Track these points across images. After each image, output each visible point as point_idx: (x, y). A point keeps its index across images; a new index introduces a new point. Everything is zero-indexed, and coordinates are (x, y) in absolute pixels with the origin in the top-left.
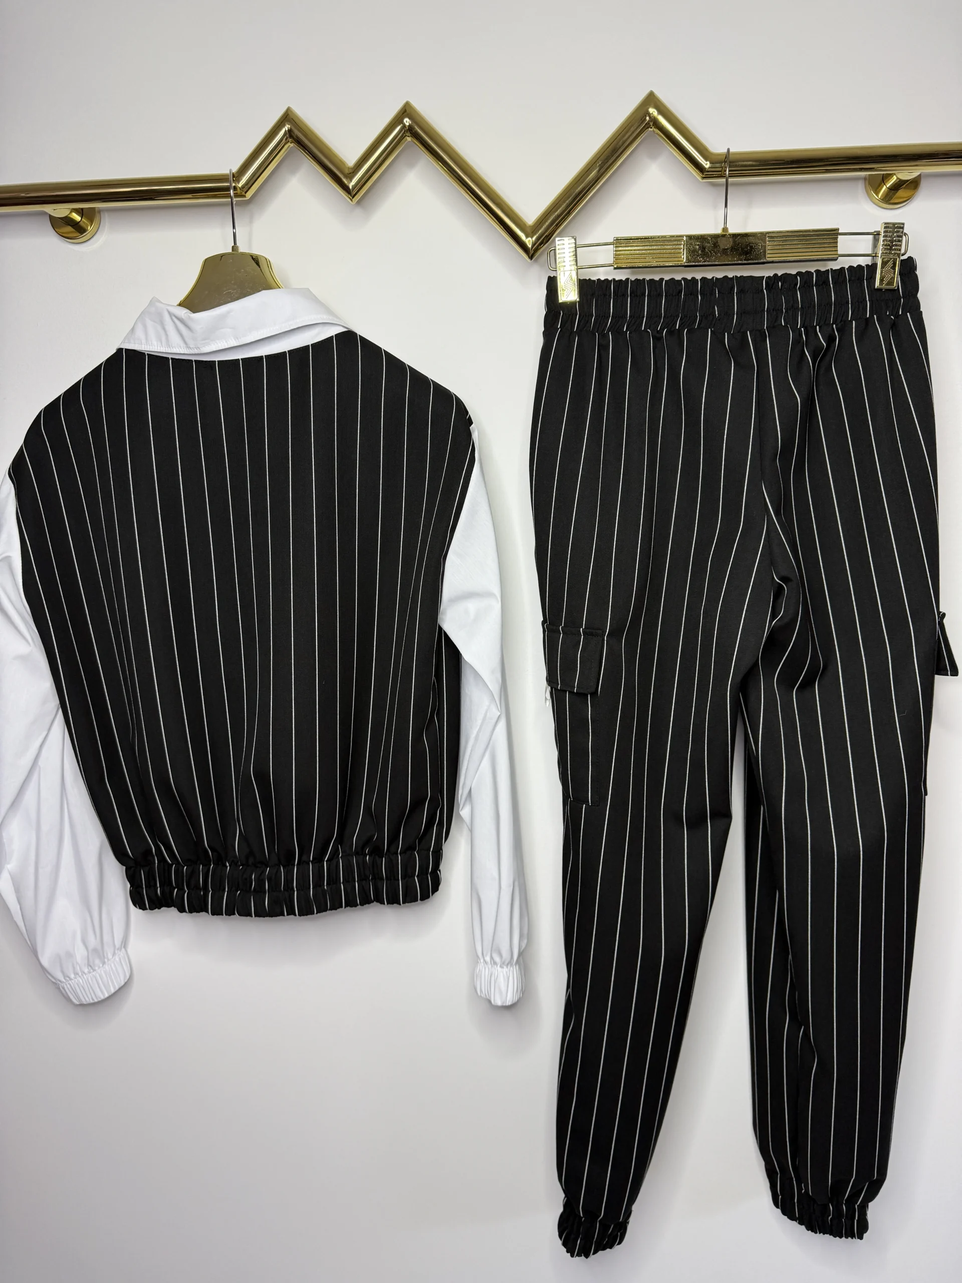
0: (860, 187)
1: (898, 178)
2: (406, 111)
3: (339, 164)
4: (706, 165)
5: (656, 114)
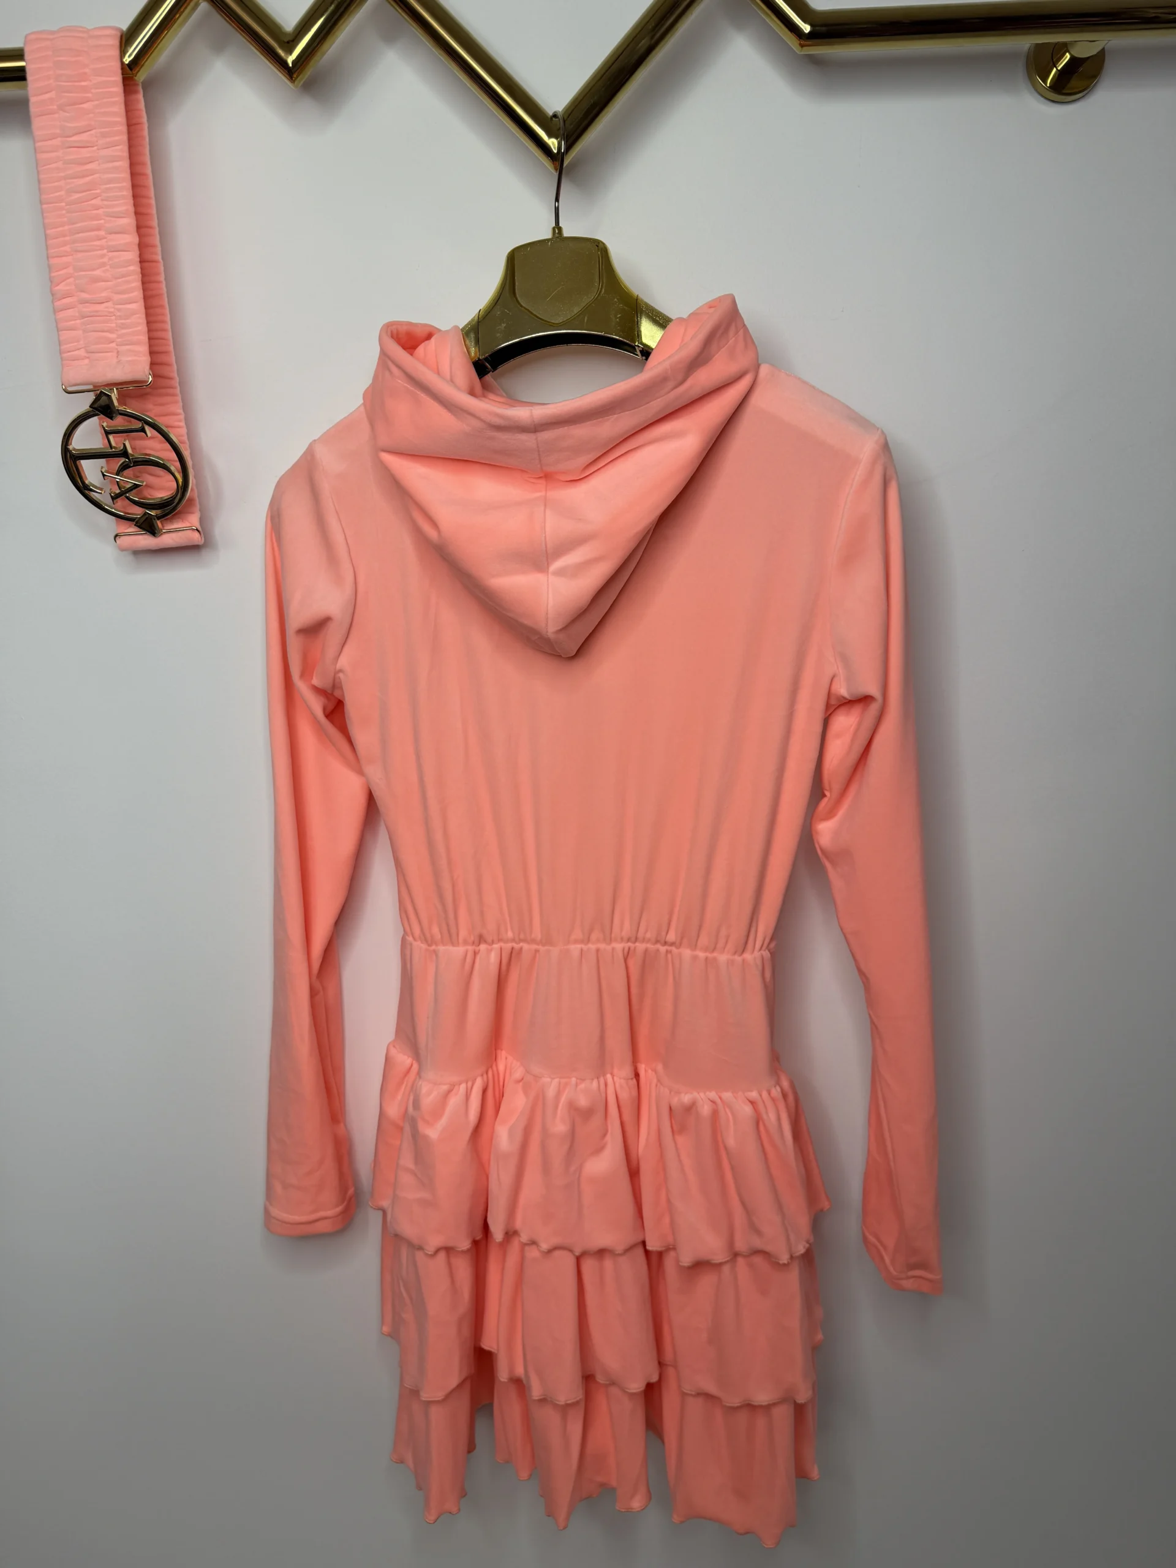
0: (1022, 66)
1: (1073, 56)
3: (272, 28)
4: (806, 28)
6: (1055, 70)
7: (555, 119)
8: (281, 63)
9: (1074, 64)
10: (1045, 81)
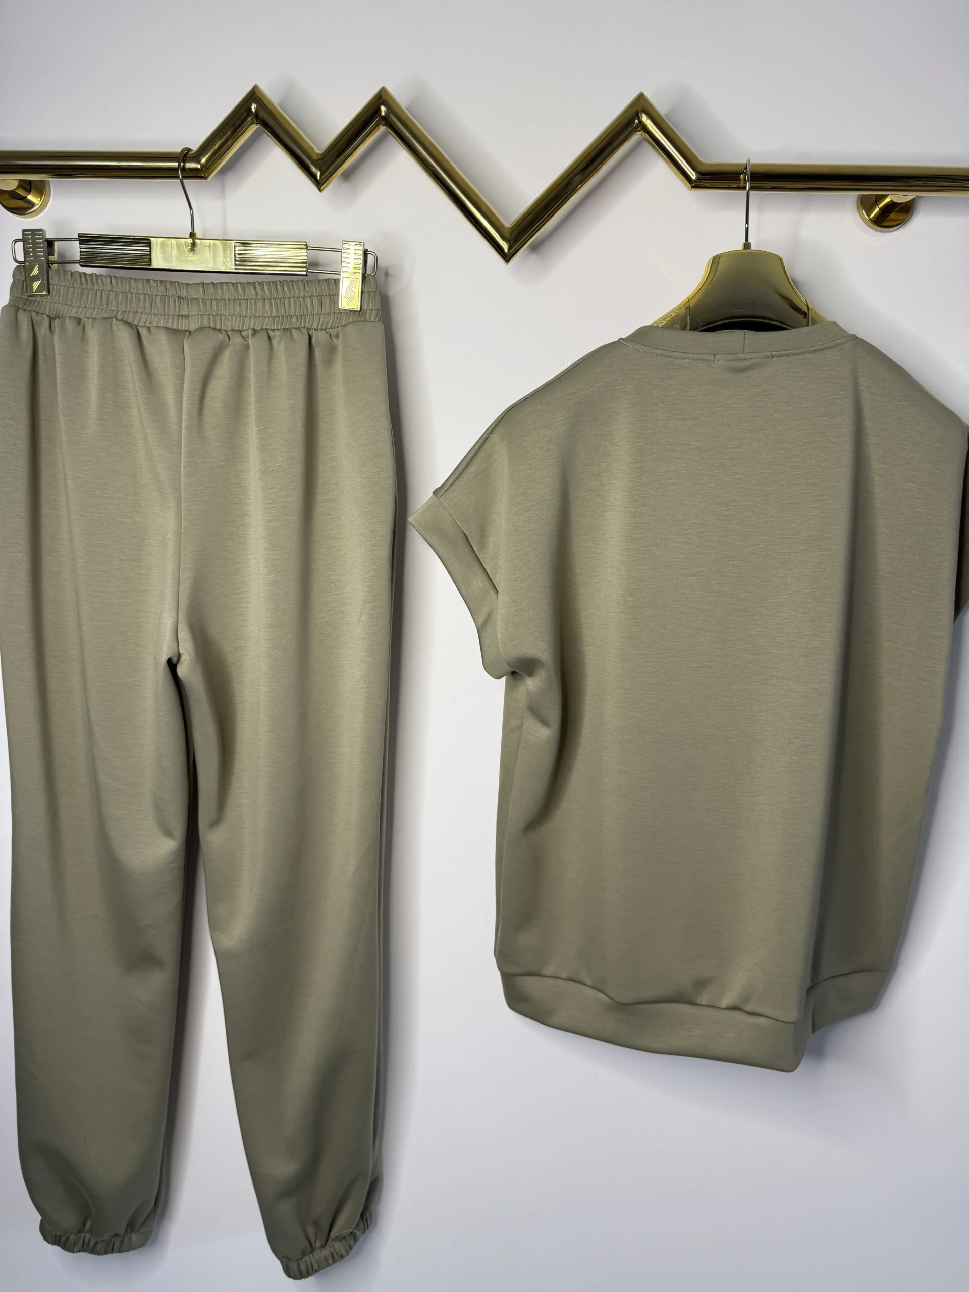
0: (854, 207)
1: (889, 201)
2: (382, 98)
3: (307, 149)
4: (693, 176)
5: (644, 118)
6: (877, 209)
7: (508, 228)
8: (312, 176)
9: (892, 206)
10: (869, 217)
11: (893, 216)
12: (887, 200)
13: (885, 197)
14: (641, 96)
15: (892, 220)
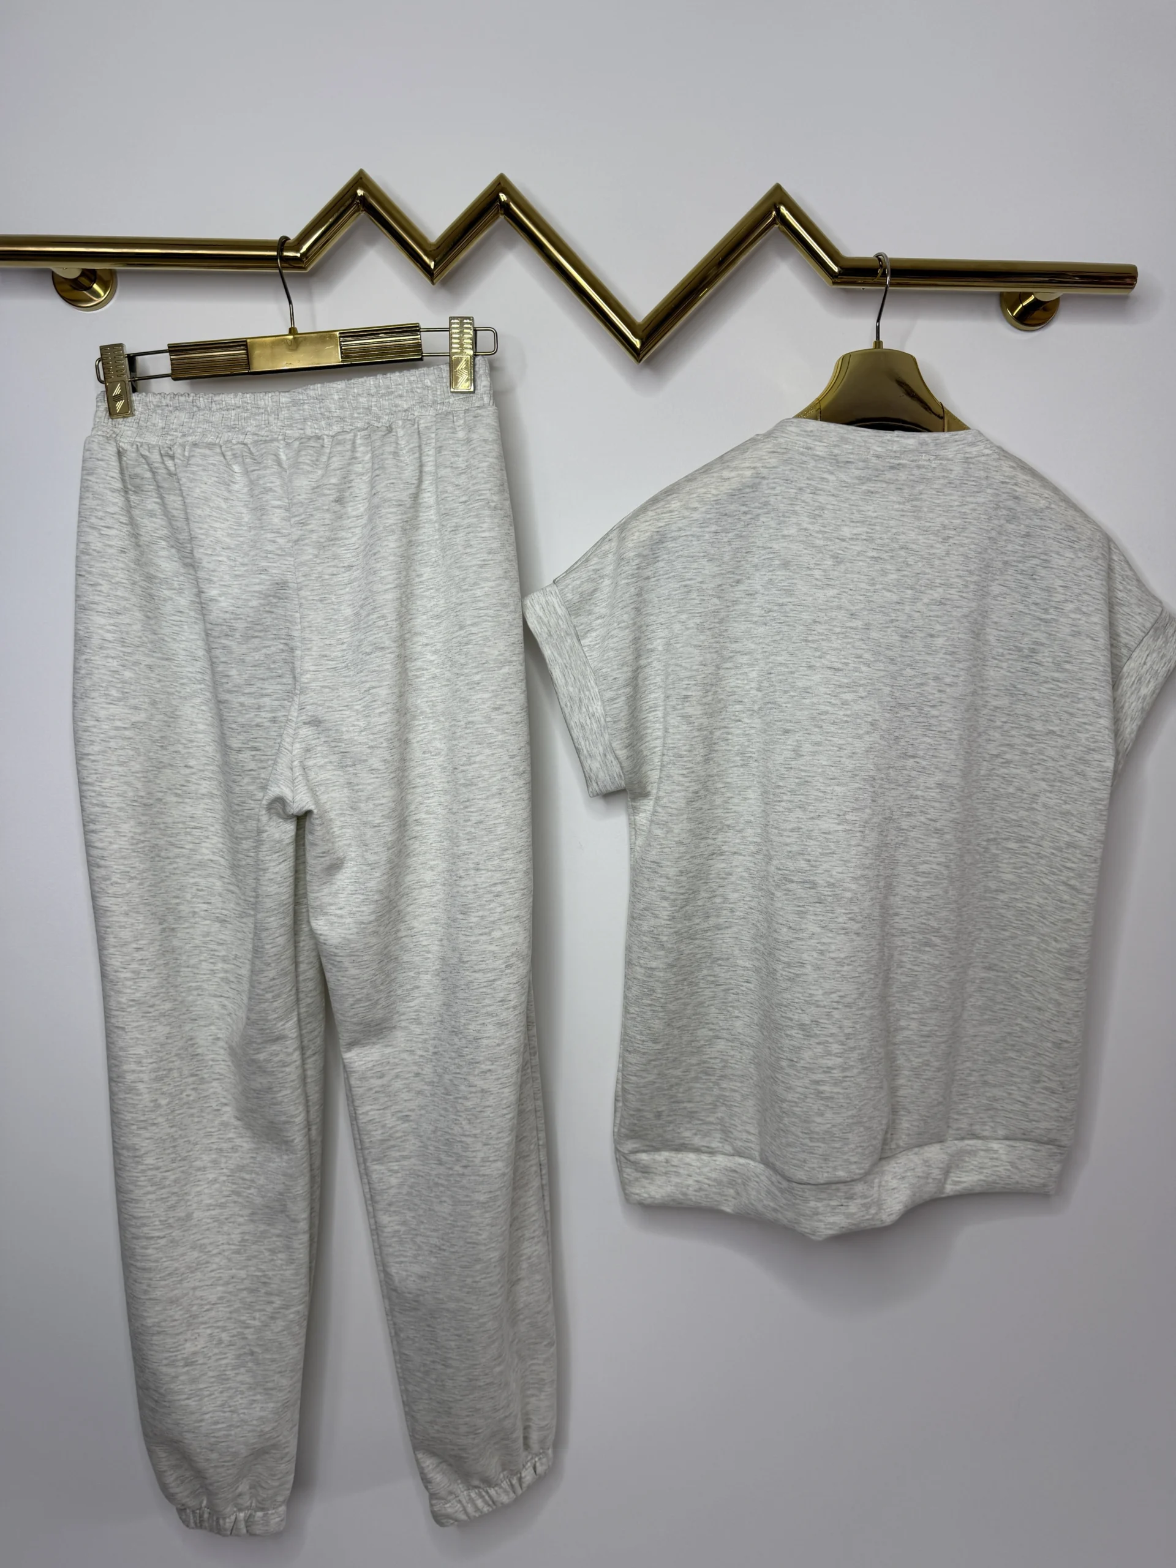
0: (995, 303)
1: (1035, 298)
2: (501, 184)
3: (420, 240)
4: (836, 269)
5: (783, 210)
6: (1021, 307)
7: (640, 325)
8: (425, 267)
9: (1036, 304)
10: (1012, 313)
11: (1038, 314)
12: (1032, 298)
13: (1029, 295)
14: (778, 188)
15: (1034, 319)
